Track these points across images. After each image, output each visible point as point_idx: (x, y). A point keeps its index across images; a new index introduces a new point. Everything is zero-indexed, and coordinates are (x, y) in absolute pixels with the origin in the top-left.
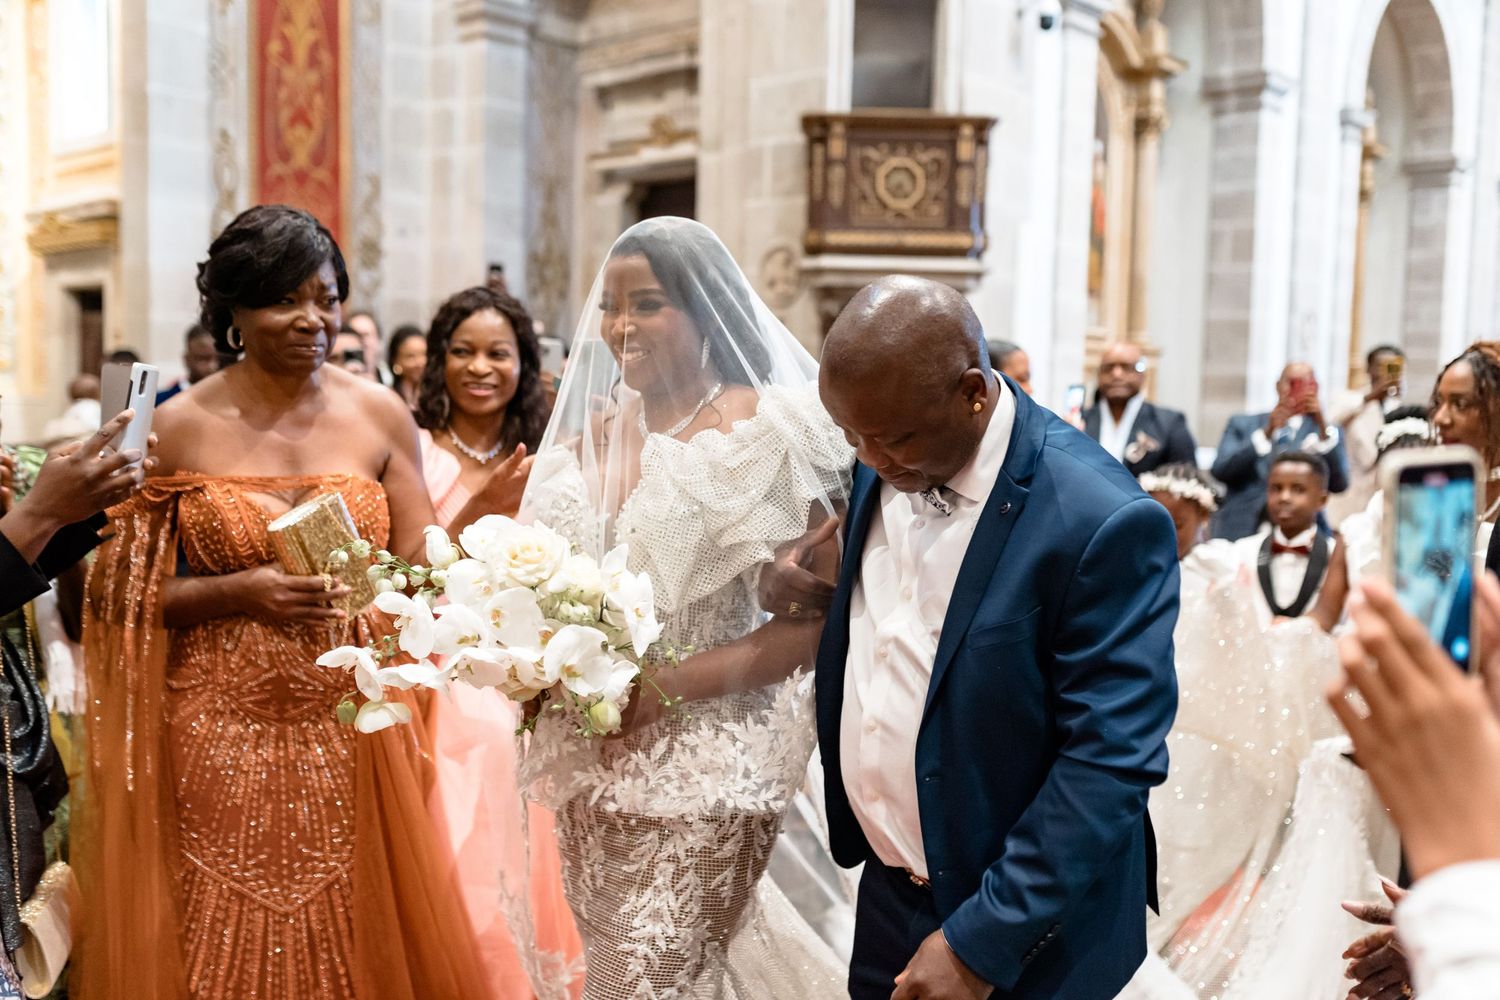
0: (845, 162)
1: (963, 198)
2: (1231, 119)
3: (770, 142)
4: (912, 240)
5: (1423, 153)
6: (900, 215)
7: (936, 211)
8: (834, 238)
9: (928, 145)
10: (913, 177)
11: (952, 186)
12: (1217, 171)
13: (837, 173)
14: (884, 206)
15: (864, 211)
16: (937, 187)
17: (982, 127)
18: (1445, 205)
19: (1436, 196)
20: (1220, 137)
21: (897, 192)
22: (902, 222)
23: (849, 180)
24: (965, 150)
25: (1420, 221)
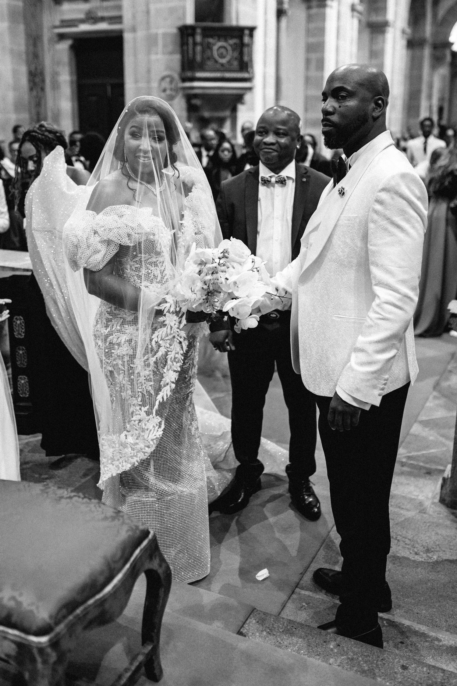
0: (202, 44)
1: (246, 58)
2: (314, 11)
3: (161, 31)
4: (228, 75)
5: (375, 18)
6: (222, 65)
7: (236, 63)
8: (199, 75)
9: (232, 37)
10: (227, 50)
11: (241, 54)
12: (309, 33)
13: (199, 48)
14: (216, 62)
15: (210, 63)
16: (236, 54)
17: (252, 30)
18: (384, 41)
19: (380, 37)
20: (310, 18)
21: (222, 56)
22: (224, 68)
23: (203, 52)
24: (246, 40)
25: (374, 48)
